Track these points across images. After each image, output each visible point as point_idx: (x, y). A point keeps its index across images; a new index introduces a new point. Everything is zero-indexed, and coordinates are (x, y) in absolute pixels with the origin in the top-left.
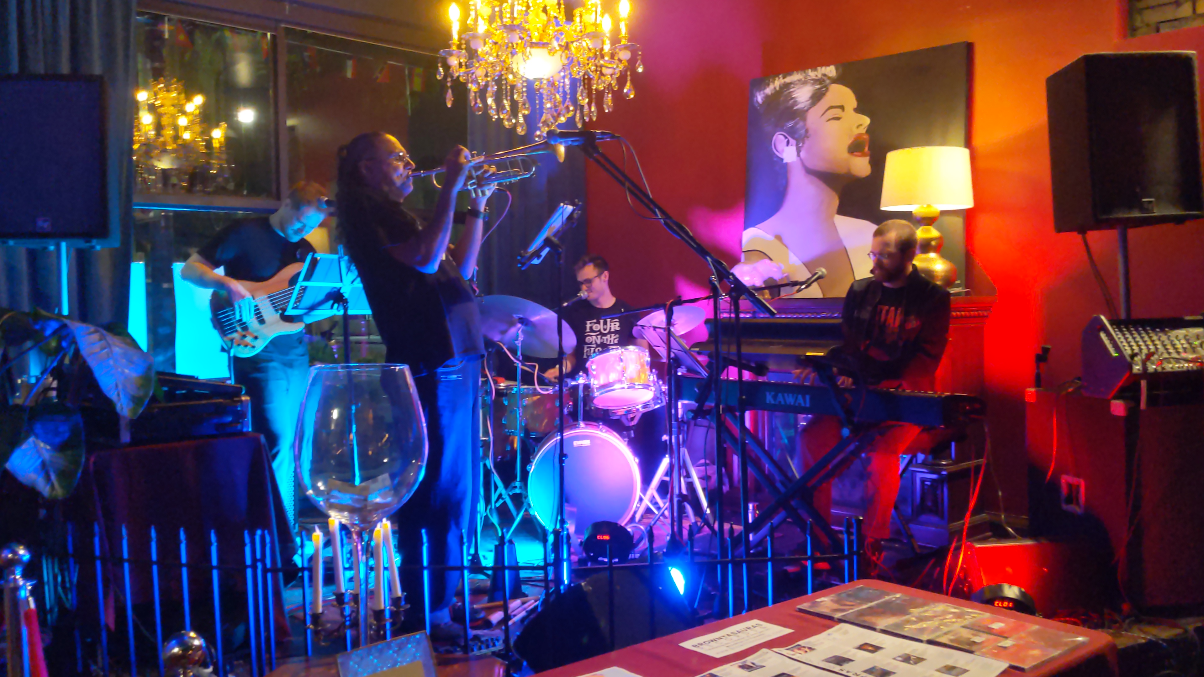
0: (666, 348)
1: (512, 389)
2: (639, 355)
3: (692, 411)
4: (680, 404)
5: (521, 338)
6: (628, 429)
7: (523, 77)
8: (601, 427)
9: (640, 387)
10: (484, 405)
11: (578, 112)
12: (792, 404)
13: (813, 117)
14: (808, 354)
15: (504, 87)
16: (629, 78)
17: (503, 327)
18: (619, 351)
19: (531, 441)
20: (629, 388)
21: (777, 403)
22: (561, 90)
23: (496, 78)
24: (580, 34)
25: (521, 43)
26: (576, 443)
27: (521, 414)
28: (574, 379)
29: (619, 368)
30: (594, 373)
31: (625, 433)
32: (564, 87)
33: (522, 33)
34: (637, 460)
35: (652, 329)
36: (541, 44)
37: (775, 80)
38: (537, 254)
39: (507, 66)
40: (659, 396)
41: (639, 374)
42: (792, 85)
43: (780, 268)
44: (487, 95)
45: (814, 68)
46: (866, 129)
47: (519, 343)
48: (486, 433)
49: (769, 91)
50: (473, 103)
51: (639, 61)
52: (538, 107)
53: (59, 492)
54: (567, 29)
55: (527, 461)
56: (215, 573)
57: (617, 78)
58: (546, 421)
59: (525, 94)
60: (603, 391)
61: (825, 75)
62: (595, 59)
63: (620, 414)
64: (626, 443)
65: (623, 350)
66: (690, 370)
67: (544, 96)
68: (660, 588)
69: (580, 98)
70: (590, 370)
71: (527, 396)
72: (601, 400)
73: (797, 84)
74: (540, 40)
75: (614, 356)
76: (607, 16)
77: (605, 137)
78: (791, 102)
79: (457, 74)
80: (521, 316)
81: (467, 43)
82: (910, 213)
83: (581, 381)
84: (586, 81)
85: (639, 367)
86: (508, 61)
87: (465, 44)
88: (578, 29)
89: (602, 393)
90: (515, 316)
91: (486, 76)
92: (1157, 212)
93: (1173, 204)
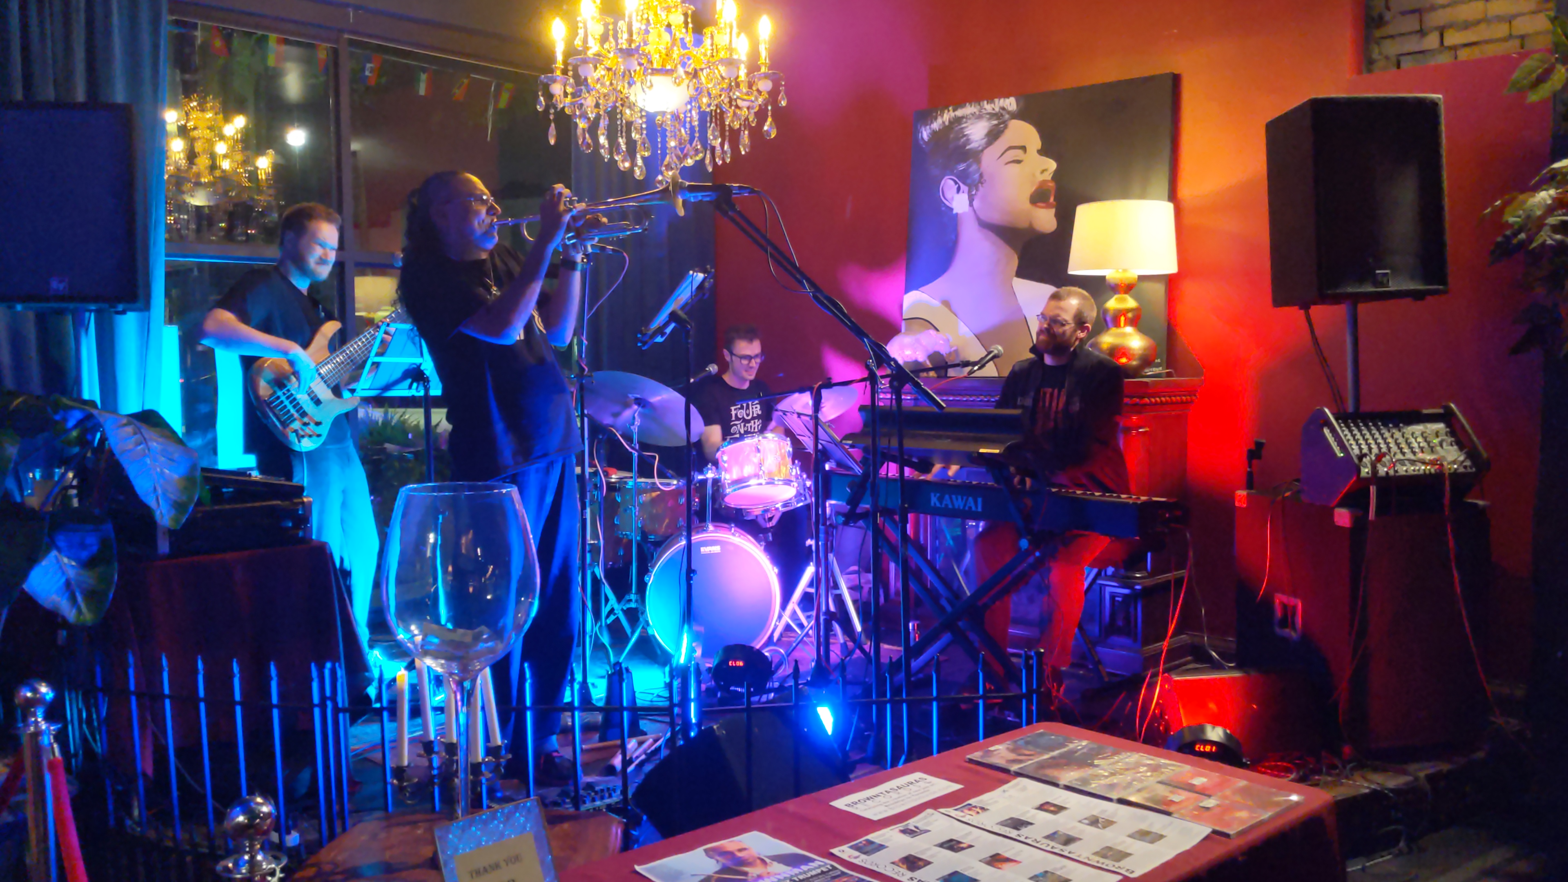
0: (812, 438)
1: (626, 483)
2: (779, 444)
3: (844, 515)
4: (827, 505)
5: (637, 422)
6: (765, 531)
7: (641, 110)
8: (733, 529)
9: (780, 483)
10: (592, 502)
11: (708, 152)
12: (961, 508)
13: (989, 160)
14: (982, 451)
15: (619, 123)
16: (770, 114)
17: (616, 408)
18: (756, 440)
19: (649, 545)
20: (767, 483)
21: (943, 506)
22: (688, 125)
23: (609, 109)
24: (711, 59)
25: (640, 69)
26: (704, 550)
27: (637, 513)
28: (701, 472)
29: (756, 460)
30: (726, 465)
31: (761, 535)
32: (690, 122)
33: (642, 59)
34: (776, 570)
35: (795, 416)
36: (663, 71)
37: (944, 113)
38: (660, 331)
39: (622, 96)
40: (802, 491)
41: (780, 467)
42: (965, 120)
43: (948, 340)
44: (599, 132)
45: (991, 99)
46: (1051, 175)
47: (635, 429)
48: (595, 536)
49: (936, 125)
50: (580, 142)
51: (782, 93)
52: (660, 146)
53: (88, 617)
54: (695, 53)
55: (644, 571)
56: (275, 713)
57: (755, 113)
58: (667, 521)
59: (645, 132)
60: (736, 487)
61: (1003, 108)
62: (731, 90)
63: (756, 513)
64: (763, 548)
65: (760, 438)
66: (839, 464)
67: (668, 134)
68: (806, 730)
69: (711, 137)
70: (720, 461)
71: (645, 491)
72: (733, 498)
73: (969, 119)
74: (662, 66)
75: (750, 445)
76: (743, 36)
77: (742, 191)
78: (963, 140)
79: (562, 106)
80: (638, 396)
81: (575, 69)
82: (1104, 277)
83: (710, 475)
84: (718, 117)
85: (779, 459)
86: (625, 91)
87: (572, 71)
88: (709, 53)
89: (735, 490)
90: (630, 395)
91: (597, 106)
92: (1393, 287)
93: (1412, 278)
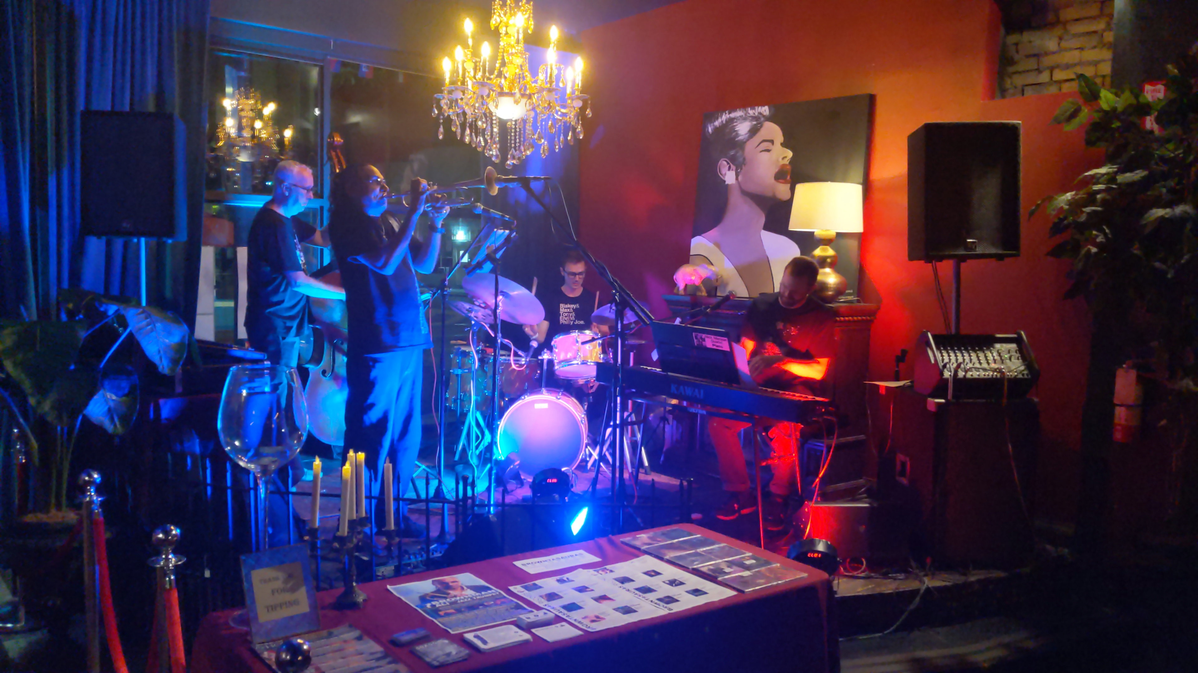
9: (592, 364)
12: (690, 395)
13: (750, 146)
16: (581, 120)
26: (537, 406)
36: (509, 95)
37: (723, 115)
42: (735, 120)
45: (753, 108)
46: (789, 161)
49: (717, 123)
53: (120, 431)
58: (517, 385)
61: (760, 113)
63: (581, 383)
65: (578, 334)
70: (553, 348)
73: (739, 120)
74: (510, 91)
78: (734, 134)
79: (448, 114)
92: (979, 251)
93: (993, 244)
